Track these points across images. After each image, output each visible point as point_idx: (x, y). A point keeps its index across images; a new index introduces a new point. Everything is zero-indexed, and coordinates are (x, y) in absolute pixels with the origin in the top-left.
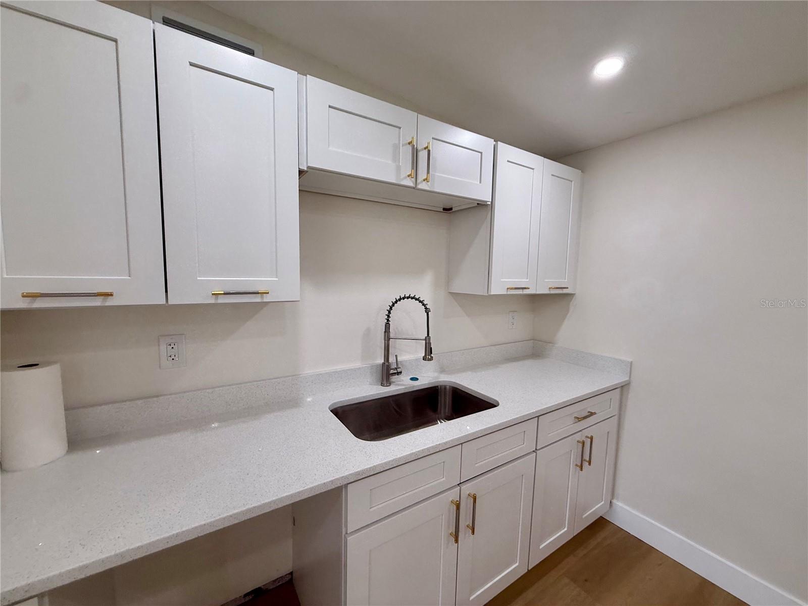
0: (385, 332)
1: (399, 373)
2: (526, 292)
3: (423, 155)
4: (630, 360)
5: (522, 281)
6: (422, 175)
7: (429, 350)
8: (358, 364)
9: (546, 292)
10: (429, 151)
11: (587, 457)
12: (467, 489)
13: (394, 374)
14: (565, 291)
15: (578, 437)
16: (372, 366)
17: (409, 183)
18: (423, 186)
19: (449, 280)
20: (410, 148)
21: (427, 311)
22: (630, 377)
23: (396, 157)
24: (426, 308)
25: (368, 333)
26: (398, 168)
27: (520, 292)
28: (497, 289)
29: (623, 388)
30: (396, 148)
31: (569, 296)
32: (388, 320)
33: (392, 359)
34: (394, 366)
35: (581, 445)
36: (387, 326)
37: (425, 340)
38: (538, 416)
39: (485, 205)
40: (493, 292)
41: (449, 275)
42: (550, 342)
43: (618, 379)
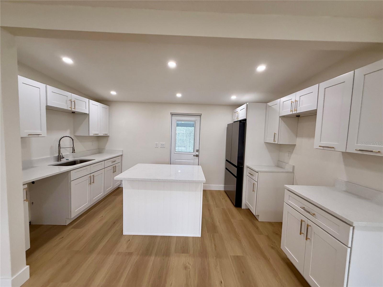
0: (59, 146)
1: (63, 158)
2: (98, 135)
3: (73, 103)
4: (122, 149)
5: (97, 133)
6: (73, 107)
7: (74, 151)
8: (49, 156)
9: (103, 135)
10: (75, 103)
11: (115, 171)
12: (92, 175)
13: (62, 158)
14: (107, 135)
15: (113, 166)
16: (54, 157)
17: (70, 109)
18: (73, 110)
19: (74, 132)
20: (70, 101)
22: (123, 153)
23: (67, 103)
24: (72, 139)
25: (52, 148)
26: (68, 106)
27: (96, 135)
28: (91, 134)
29: (122, 155)
30: (67, 101)
31: (108, 136)
32: (59, 143)
33: (61, 154)
34: (61, 156)
35: (113, 168)
36: (59, 145)
37: (73, 147)
38: (104, 161)
39: (87, 114)
40: (90, 135)
41: (74, 131)
42: (104, 149)
43: (120, 154)
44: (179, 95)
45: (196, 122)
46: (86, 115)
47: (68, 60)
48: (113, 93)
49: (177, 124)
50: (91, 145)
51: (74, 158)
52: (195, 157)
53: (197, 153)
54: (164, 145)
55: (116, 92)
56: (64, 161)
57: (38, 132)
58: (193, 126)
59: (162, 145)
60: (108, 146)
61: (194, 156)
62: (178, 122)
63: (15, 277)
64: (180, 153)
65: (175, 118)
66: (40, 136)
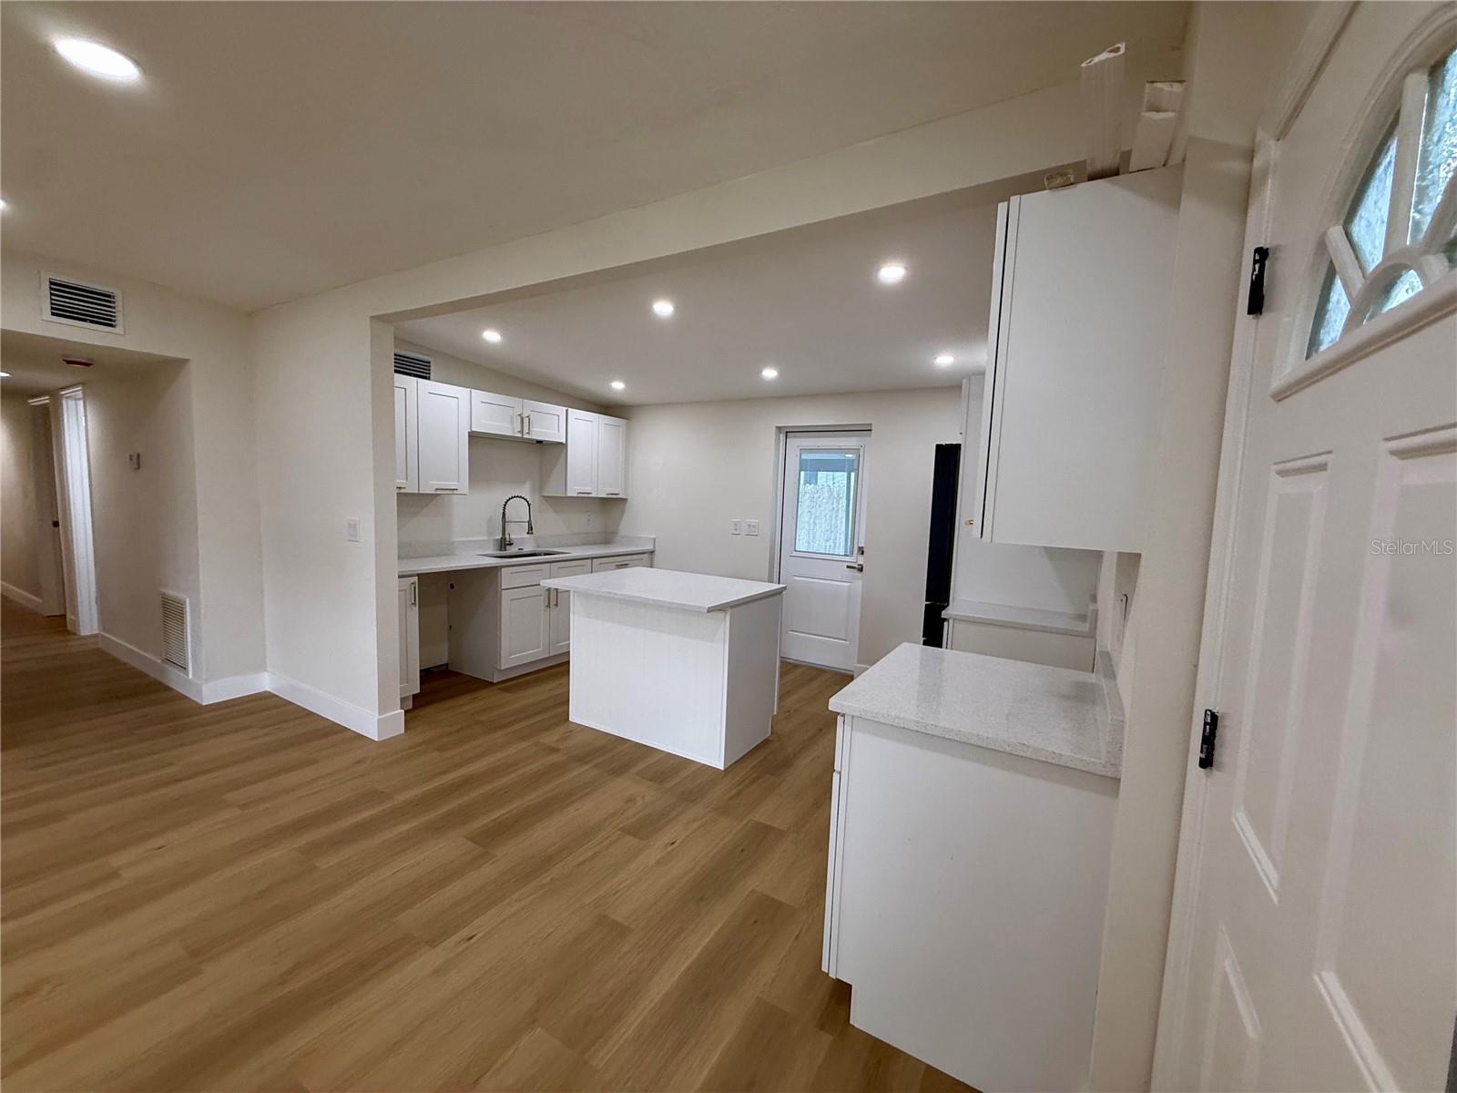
0: (503, 518)
1: (511, 544)
2: (590, 495)
3: (526, 421)
4: (654, 537)
5: (588, 489)
6: (526, 430)
7: (530, 528)
8: (485, 538)
9: (606, 496)
10: (530, 418)
13: (508, 544)
14: (619, 496)
16: (494, 540)
17: (520, 435)
18: (526, 436)
19: (541, 489)
20: (519, 417)
21: (529, 505)
22: (654, 547)
23: (512, 422)
24: (528, 503)
25: (490, 520)
26: (514, 429)
27: (586, 495)
28: (571, 493)
29: (652, 552)
30: (512, 417)
31: (624, 500)
32: (504, 511)
33: (507, 536)
34: (508, 539)
36: (504, 514)
37: (528, 522)
38: (592, 558)
39: (562, 443)
40: (569, 495)
41: (541, 485)
42: (615, 533)
43: (650, 547)
44: (770, 373)
45: (861, 454)
46: (561, 447)
47: (492, 336)
48: (618, 386)
49: (801, 460)
50: (582, 522)
51: (538, 546)
52: (856, 573)
53: (861, 560)
54: (754, 526)
55: (627, 383)
56: (513, 550)
57: (453, 485)
58: (852, 467)
59: (750, 525)
60: (626, 527)
61: (848, 567)
62: (804, 457)
63: (382, 716)
64: (809, 557)
65: (795, 443)
66: (455, 492)
